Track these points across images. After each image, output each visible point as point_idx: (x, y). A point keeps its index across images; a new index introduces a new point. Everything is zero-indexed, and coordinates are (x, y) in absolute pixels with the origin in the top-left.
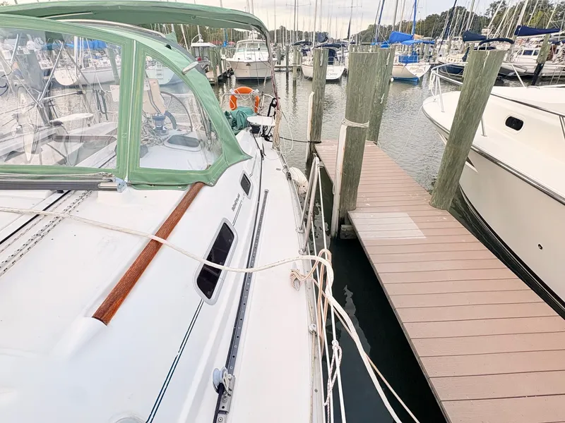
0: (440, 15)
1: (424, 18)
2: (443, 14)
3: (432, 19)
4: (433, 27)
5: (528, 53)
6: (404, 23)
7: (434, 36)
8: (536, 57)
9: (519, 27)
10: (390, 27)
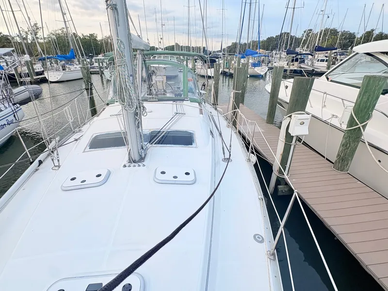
0: (275, 37)
1: (265, 39)
2: (276, 36)
3: (270, 39)
4: (271, 44)
5: (322, 61)
6: (254, 42)
7: (272, 51)
8: (327, 63)
9: (316, 46)
10: (245, 44)
